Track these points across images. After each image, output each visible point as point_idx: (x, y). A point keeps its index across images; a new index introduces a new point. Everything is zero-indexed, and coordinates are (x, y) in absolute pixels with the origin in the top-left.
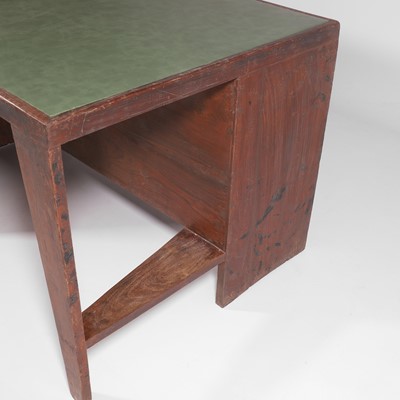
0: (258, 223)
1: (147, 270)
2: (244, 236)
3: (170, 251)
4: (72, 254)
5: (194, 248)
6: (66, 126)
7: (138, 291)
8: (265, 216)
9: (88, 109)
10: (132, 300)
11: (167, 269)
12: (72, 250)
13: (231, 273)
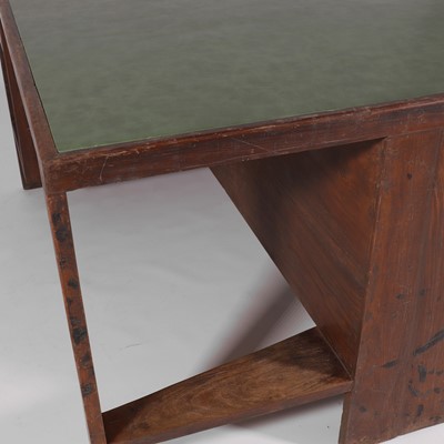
0: (419, 350)
1: (235, 372)
2: (389, 365)
3: (279, 355)
4: (86, 333)
5: (313, 360)
6: (74, 168)
7: (207, 398)
8: (434, 343)
9: (112, 151)
10: (192, 409)
11: (261, 379)
12: (85, 328)
13: (363, 409)
